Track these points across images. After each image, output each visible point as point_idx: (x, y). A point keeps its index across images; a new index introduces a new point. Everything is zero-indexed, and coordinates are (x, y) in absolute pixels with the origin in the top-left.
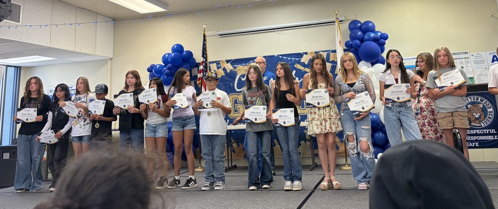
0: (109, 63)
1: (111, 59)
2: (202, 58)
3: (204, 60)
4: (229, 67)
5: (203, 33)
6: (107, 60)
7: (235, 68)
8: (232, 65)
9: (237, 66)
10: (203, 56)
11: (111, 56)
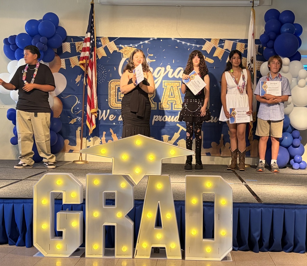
3: (92, 37)
4: (112, 47)
7: (120, 48)
8: (116, 45)
9: (123, 46)
10: (90, 31)
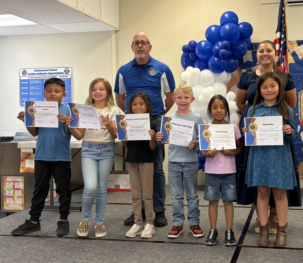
0: (114, 36)
1: (116, 31)
4: (302, 52)
6: (110, 32)
11: (118, 27)
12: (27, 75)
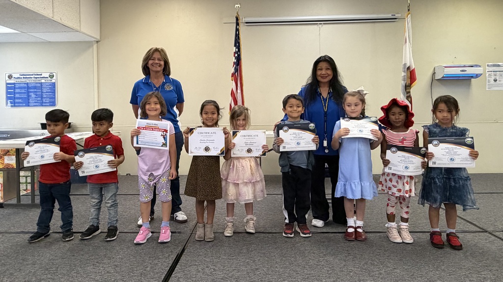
0: (95, 46)
1: (97, 42)
2: (235, 48)
3: (237, 50)
5: (236, 15)
6: (92, 42)
10: (235, 46)
11: (98, 38)
12: (13, 79)
